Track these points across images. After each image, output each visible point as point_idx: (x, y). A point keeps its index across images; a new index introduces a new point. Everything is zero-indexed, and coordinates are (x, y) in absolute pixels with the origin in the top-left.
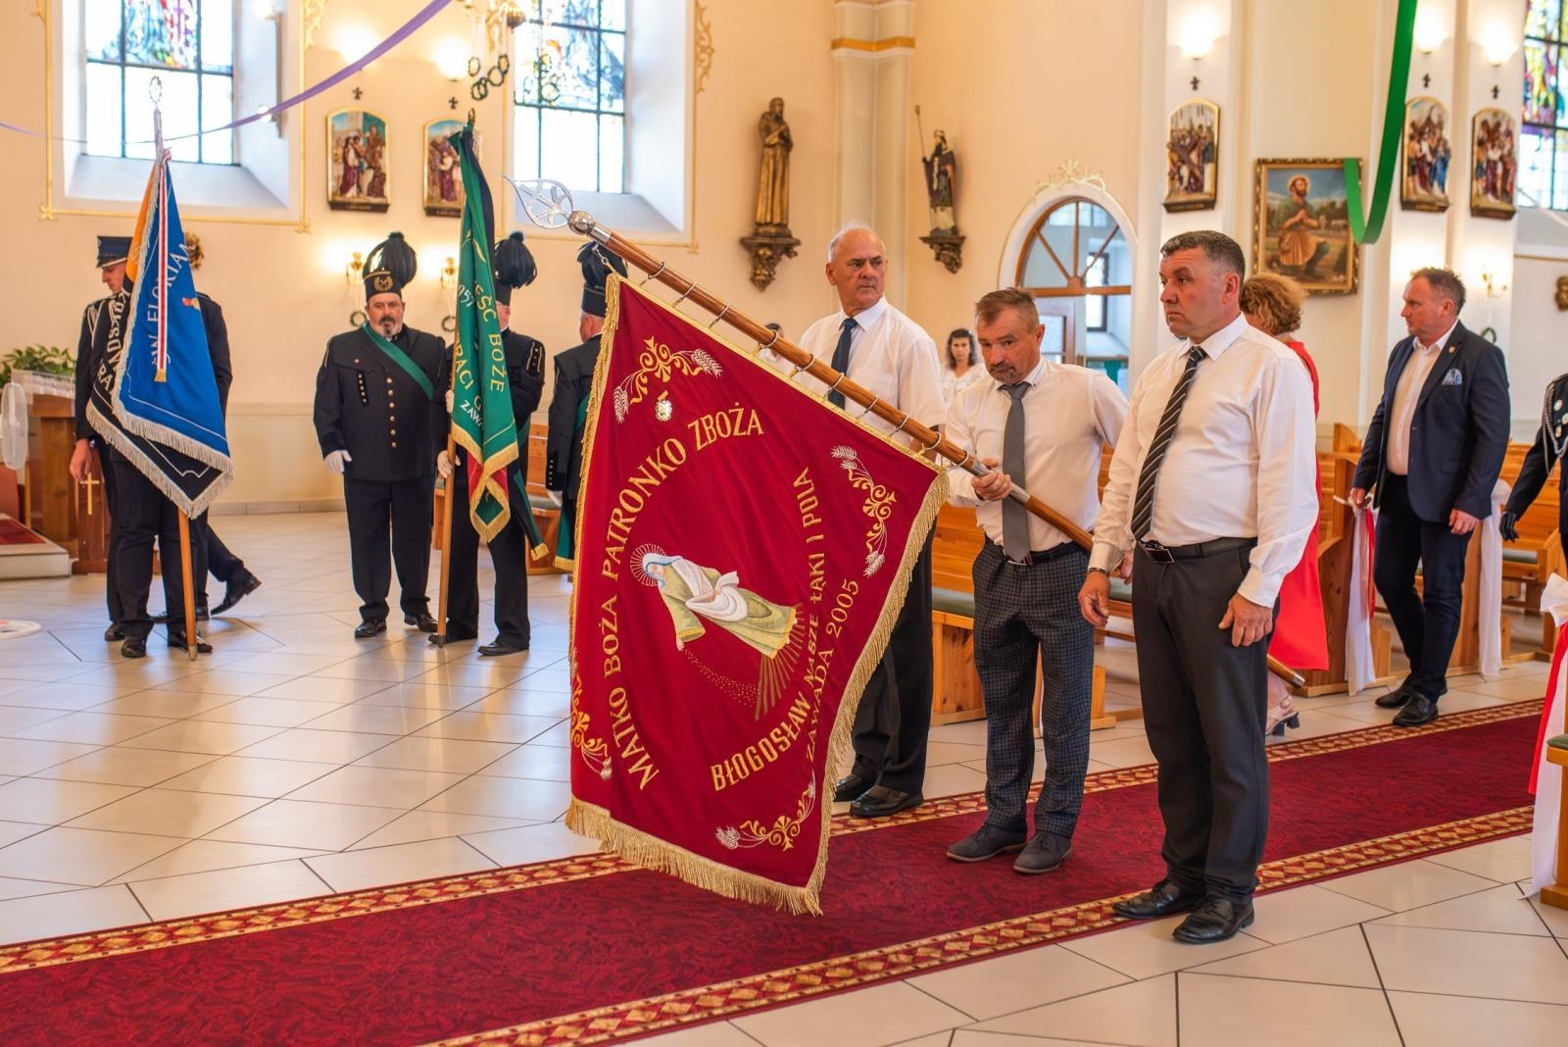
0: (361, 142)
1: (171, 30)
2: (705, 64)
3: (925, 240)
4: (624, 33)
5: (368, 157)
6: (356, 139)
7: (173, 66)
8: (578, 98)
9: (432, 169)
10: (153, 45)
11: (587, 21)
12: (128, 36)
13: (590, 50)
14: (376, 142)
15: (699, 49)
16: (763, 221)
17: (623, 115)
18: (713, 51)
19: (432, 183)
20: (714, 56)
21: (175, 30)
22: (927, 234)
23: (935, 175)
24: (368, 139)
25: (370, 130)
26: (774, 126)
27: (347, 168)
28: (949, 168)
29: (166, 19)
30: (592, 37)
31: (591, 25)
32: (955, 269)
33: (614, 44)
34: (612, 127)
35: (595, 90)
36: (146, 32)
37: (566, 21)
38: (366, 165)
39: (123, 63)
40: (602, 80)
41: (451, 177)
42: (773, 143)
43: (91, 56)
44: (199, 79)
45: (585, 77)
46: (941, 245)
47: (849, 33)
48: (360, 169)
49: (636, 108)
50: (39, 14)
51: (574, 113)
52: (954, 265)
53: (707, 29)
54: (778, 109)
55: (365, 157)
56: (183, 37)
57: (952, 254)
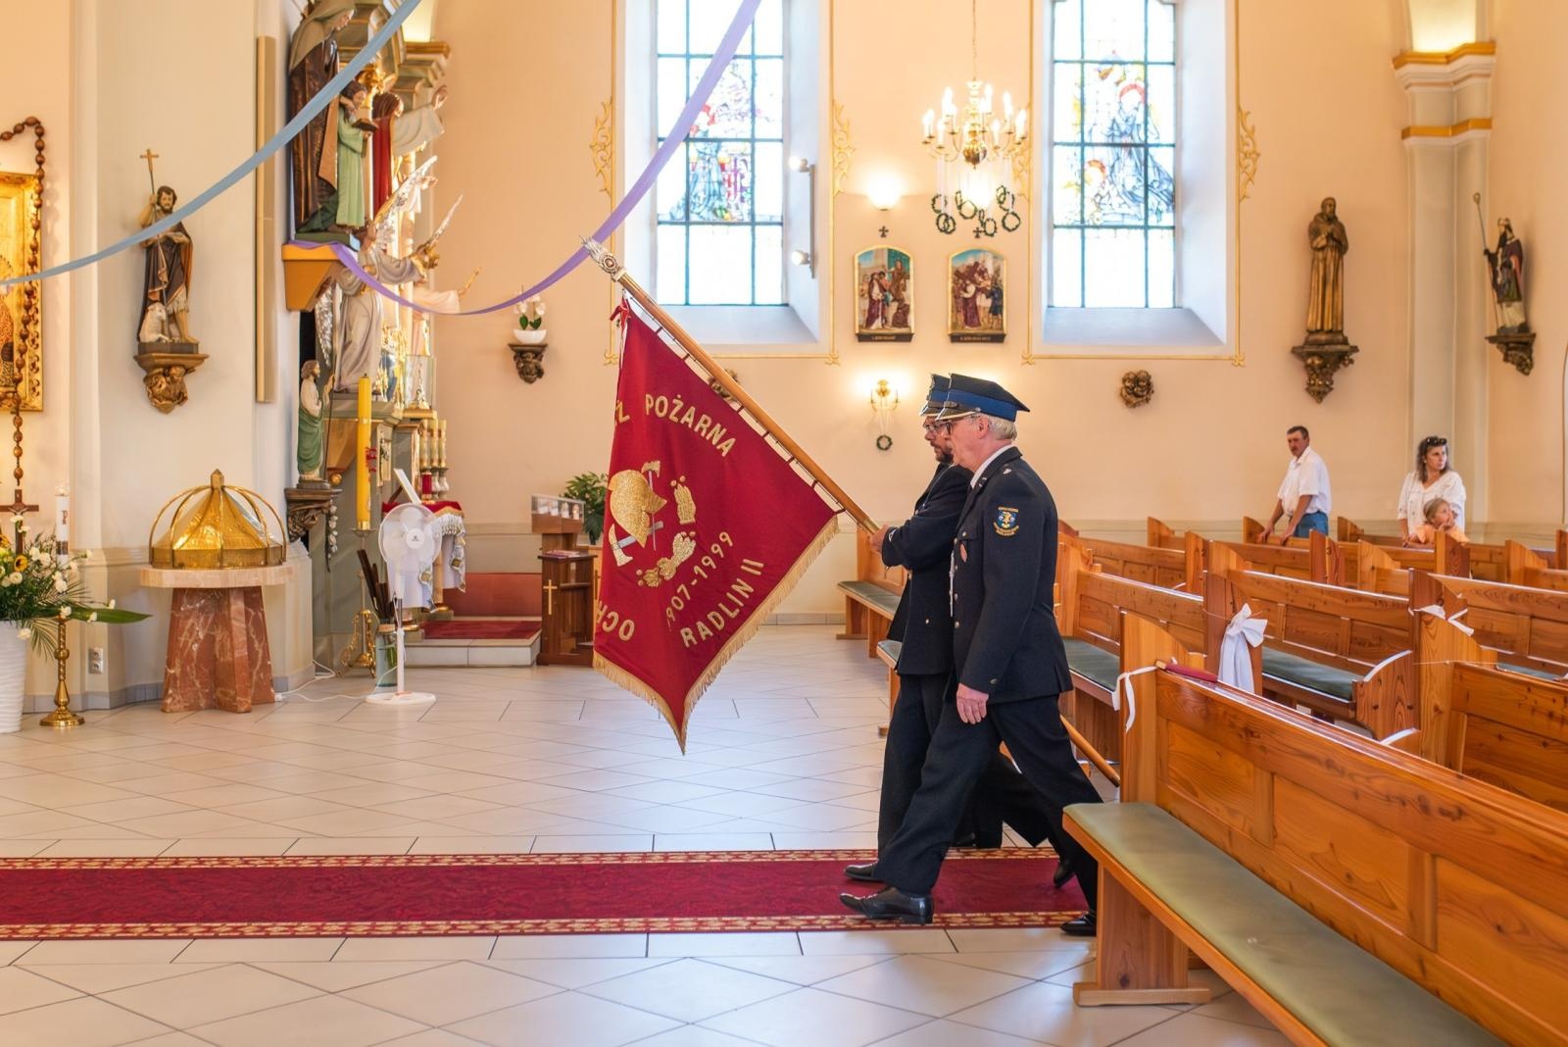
0: (887, 277)
1: (730, 189)
2: (1250, 170)
3: (1492, 339)
4: (1173, 146)
5: (894, 292)
6: (882, 274)
7: (730, 220)
8: (1123, 214)
9: (956, 297)
10: (713, 204)
11: (1132, 138)
12: (692, 199)
13: (1136, 166)
14: (901, 275)
15: (1242, 155)
16: (1314, 329)
17: (1173, 228)
18: (1258, 155)
19: (956, 310)
20: (1260, 160)
21: (732, 189)
22: (1494, 333)
23: (1498, 268)
24: (893, 273)
25: (896, 266)
26: (1326, 229)
27: (873, 302)
28: (1514, 260)
29: (724, 179)
30: (1138, 153)
31: (1137, 141)
32: (1526, 370)
33: (1163, 158)
34: (1161, 241)
35: (1142, 205)
36: (707, 193)
37: (1110, 141)
38: (891, 298)
39: (687, 223)
40: (1150, 194)
41: (975, 303)
42: (1319, 246)
43: (661, 218)
44: (753, 230)
45: (1131, 193)
46: (1507, 344)
47: (1420, 119)
48: (885, 302)
49: (1185, 221)
50: (606, 189)
51: (1119, 231)
52: (1525, 366)
53: (1251, 133)
54: (1328, 209)
55: (890, 291)
56: (739, 194)
57: (1521, 354)
